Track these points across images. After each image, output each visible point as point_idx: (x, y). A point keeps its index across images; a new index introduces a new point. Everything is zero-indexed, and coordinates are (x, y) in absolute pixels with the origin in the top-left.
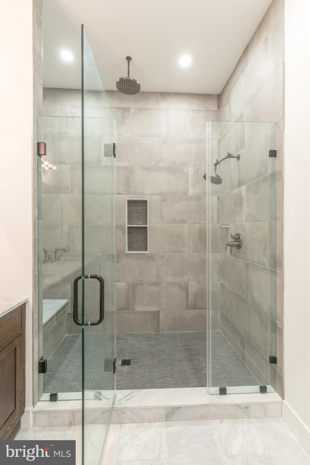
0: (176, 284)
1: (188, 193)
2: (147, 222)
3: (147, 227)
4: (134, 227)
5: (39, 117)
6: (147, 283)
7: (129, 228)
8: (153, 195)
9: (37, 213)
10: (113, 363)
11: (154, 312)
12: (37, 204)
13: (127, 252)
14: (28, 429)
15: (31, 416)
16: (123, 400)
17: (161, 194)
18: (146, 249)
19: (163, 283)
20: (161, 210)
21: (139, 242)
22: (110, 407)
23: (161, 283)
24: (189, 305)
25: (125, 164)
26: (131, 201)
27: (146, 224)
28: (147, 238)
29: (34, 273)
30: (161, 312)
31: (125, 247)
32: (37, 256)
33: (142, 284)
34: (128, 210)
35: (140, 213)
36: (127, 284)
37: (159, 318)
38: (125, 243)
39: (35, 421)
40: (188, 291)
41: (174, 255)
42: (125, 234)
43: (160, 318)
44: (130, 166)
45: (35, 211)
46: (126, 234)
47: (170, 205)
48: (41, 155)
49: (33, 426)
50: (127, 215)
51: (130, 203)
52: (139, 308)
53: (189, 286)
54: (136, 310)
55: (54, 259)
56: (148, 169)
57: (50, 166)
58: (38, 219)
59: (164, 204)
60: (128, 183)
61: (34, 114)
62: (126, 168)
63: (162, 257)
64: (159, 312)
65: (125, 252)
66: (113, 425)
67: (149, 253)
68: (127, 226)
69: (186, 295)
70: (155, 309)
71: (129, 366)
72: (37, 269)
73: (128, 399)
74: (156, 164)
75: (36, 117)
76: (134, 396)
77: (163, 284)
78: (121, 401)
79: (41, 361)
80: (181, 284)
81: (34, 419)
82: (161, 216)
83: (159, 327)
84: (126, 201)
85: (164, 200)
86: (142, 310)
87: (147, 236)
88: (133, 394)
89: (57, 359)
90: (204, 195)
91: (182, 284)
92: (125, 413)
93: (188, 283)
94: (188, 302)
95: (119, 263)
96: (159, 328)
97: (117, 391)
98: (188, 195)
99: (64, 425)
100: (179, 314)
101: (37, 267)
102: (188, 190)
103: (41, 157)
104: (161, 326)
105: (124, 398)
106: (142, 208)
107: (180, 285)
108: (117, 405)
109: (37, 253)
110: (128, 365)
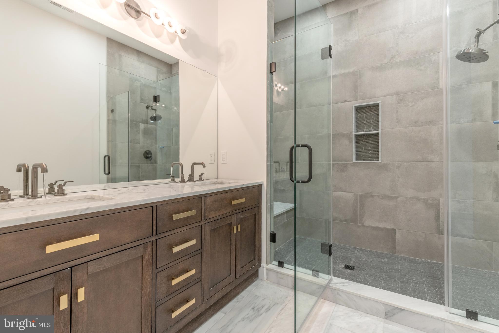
0: (419, 200)
1: (439, 86)
2: (378, 128)
3: (378, 134)
4: (363, 135)
5: (271, 44)
6: (379, 196)
7: (357, 136)
8: (386, 96)
9: (269, 118)
10: (329, 246)
11: (388, 230)
12: (269, 110)
13: (354, 161)
14: (263, 280)
15: (265, 271)
16: (339, 284)
17: (397, 94)
18: (378, 158)
19: (400, 197)
20: (397, 112)
21: (370, 151)
22: (325, 284)
23: (397, 198)
24: (440, 229)
25: (352, 70)
26: (359, 108)
27: (378, 130)
28: (378, 146)
29: (267, 163)
30: (397, 231)
31: (352, 156)
32: (270, 151)
33: (372, 196)
34: (356, 118)
35: (370, 119)
36: (354, 194)
37: (395, 238)
38: (352, 151)
39: (267, 276)
40: (439, 210)
41: (416, 164)
42: (352, 142)
43: (397, 237)
44: (358, 70)
45: (268, 115)
46: (354, 142)
47: (410, 105)
48: (272, 72)
49: (266, 280)
50: (354, 122)
51: (358, 109)
52: (369, 222)
53: (441, 204)
54: (364, 224)
55: (285, 170)
56: (380, 68)
57: (282, 87)
58: (270, 122)
59: (402, 104)
60: (355, 88)
61: (268, 42)
62: (354, 73)
63: (398, 167)
64: (395, 230)
65: (352, 161)
66: (329, 302)
67: (381, 161)
68: (354, 133)
69: (436, 215)
70: (389, 226)
71: (353, 271)
72: (269, 161)
73: (344, 285)
74: (390, 60)
75: (269, 44)
76: (351, 285)
77: (400, 199)
78: (337, 284)
79: (272, 233)
80: (427, 200)
81: (267, 274)
82: (397, 119)
83: (395, 248)
84: (354, 108)
85: (401, 100)
86: (372, 225)
87: (378, 144)
88: (350, 284)
89: (286, 249)
90: (466, 83)
91: (430, 201)
92: (340, 295)
93: (439, 200)
94: (439, 224)
95: (346, 173)
96: (395, 250)
97: (334, 277)
98: (438, 88)
99: (288, 287)
100: (424, 237)
101: (269, 159)
102: (439, 82)
103: (272, 74)
104: (397, 248)
105: (340, 283)
106: (373, 113)
107: (425, 201)
108: (333, 285)
109: (269, 148)
110: (351, 269)
